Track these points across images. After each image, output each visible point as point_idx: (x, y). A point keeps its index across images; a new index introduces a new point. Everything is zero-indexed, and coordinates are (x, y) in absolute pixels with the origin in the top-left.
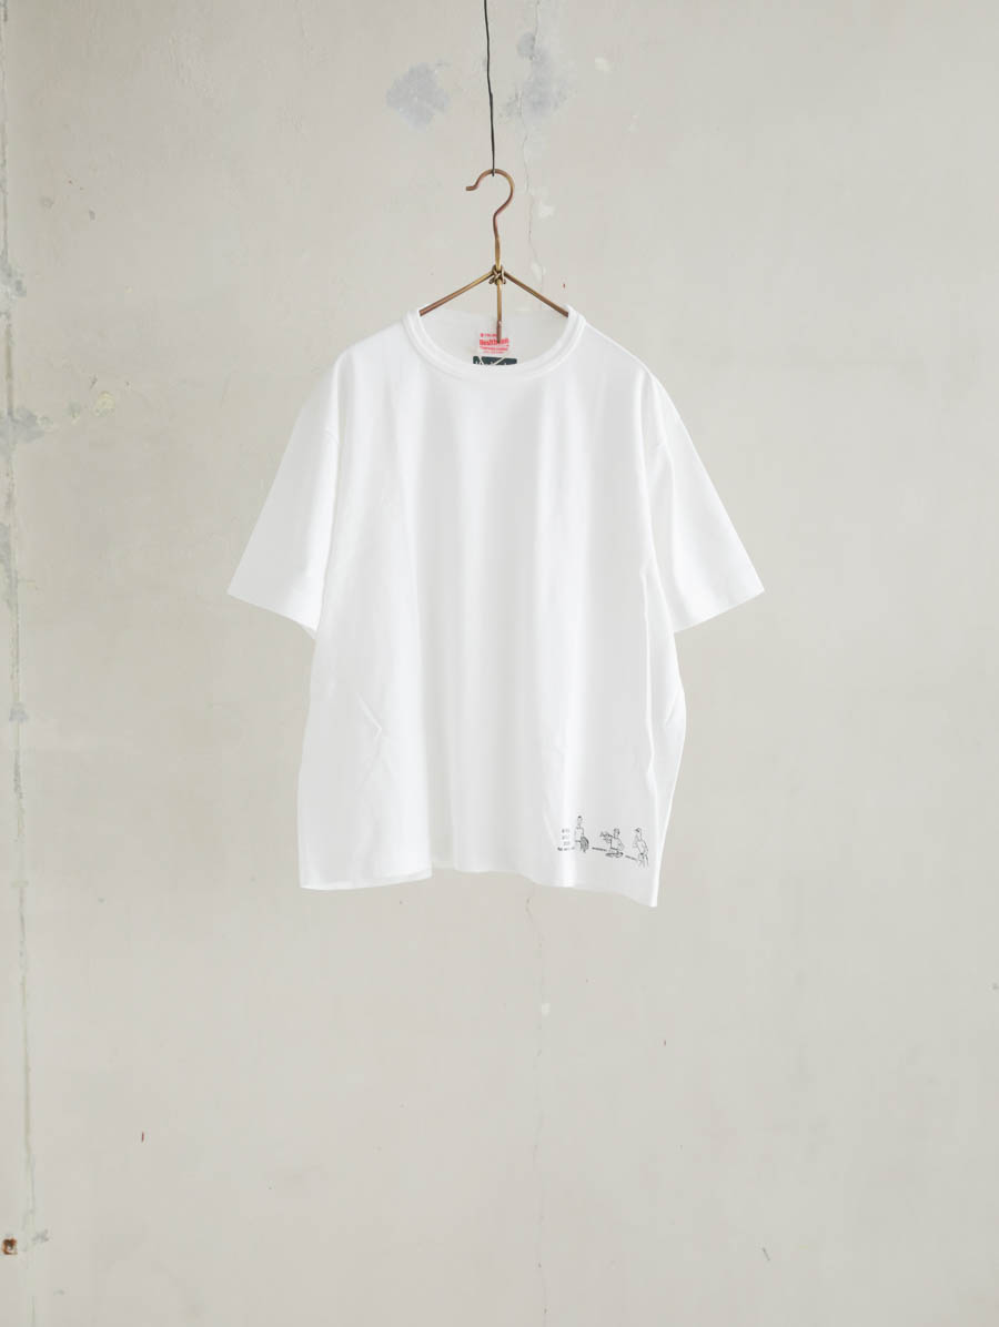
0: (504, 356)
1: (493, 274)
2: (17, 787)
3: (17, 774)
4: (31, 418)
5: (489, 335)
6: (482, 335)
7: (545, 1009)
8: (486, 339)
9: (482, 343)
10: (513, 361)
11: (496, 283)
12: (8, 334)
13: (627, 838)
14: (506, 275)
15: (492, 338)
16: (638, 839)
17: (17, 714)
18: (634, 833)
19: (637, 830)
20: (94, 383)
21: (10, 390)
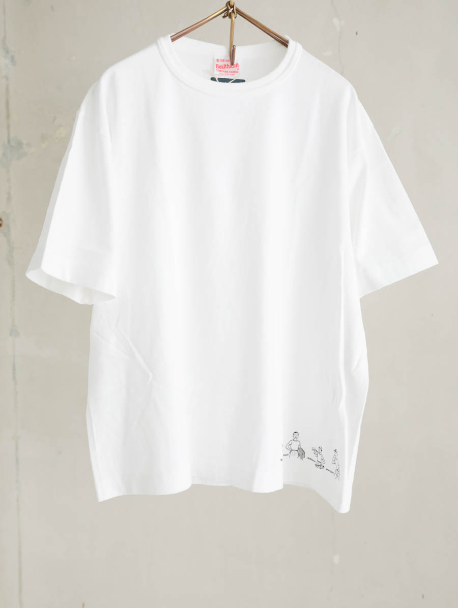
0: (235, 77)
1: (227, 10)
2: (14, 378)
3: (14, 369)
4: (20, 144)
5: (223, 61)
6: (218, 60)
7: (336, 559)
8: (221, 64)
9: (218, 67)
10: (243, 81)
11: (230, 17)
12: (7, 90)
13: (327, 456)
14: (237, 10)
15: (226, 63)
16: (335, 459)
17: (14, 332)
18: (334, 452)
19: (335, 450)
20: (54, 120)
21: (8, 127)
